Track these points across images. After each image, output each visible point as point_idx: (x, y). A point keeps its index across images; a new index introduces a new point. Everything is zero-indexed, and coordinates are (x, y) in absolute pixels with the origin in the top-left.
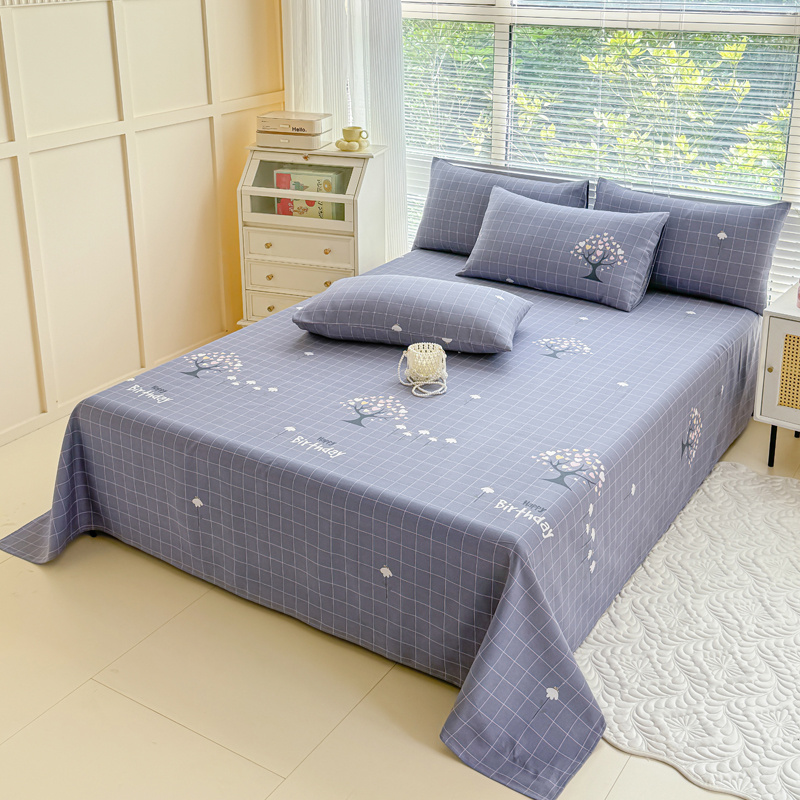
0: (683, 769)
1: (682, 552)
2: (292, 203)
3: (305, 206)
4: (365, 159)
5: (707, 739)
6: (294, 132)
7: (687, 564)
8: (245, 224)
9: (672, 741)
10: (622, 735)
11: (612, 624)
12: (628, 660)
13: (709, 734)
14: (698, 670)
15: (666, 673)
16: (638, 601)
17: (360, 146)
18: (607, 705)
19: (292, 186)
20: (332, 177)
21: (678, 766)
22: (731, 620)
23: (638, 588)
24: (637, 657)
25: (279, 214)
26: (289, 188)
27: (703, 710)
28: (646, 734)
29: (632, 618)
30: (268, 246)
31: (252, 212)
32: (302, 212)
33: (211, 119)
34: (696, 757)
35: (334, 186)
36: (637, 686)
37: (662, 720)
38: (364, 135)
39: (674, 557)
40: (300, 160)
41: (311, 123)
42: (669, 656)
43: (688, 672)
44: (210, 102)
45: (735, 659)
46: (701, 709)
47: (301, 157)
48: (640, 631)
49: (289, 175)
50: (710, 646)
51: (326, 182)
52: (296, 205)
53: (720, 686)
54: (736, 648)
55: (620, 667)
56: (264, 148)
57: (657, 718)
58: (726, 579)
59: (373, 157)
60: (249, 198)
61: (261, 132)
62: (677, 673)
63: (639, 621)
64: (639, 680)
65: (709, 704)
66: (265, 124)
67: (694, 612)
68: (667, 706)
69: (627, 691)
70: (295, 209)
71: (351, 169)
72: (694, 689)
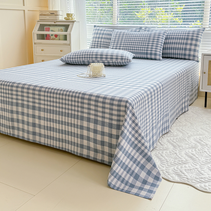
0: (195, 186)
1: (181, 127)
2: (50, 37)
3: (54, 37)
4: (73, 22)
7: (184, 129)
8: (35, 44)
9: (189, 177)
10: (169, 176)
11: (161, 145)
12: (168, 155)
13: (203, 175)
14: (195, 157)
15: (183, 158)
16: (169, 139)
17: (72, 18)
18: (162, 167)
20: (63, 28)
21: (193, 185)
22: (202, 143)
23: (169, 136)
24: (171, 154)
25: (46, 40)
26: (49, 31)
28: (179, 175)
29: (167, 143)
30: (42, 50)
31: (37, 39)
32: (53, 39)
33: (24, 11)
34: (199, 182)
35: (63, 30)
36: (173, 162)
37: (184, 171)
38: (73, 15)
39: (179, 128)
40: (53, 23)
41: (56, 11)
42: (183, 153)
43: (191, 157)
44: (24, 5)
45: (207, 153)
46: (198, 167)
48: (171, 147)
49: (49, 28)
50: (197, 150)
51: (61, 29)
52: (52, 37)
53: (204, 161)
54: (206, 150)
55: (166, 156)
56: (41, 20)
57: (182, 170)
58: (198, 133)
59: (76, 21)
60: (36, 35)
61: (41, 15)
62: (187, 157)
63: (170, 144)
64: (173, 160)
65: (201, 166)
66: (42, 12)
67: (189, 142)
68: (185, 167)
69: (169, 163)
70: (51, 39)
71: (69, 25)
72: (194, 162)
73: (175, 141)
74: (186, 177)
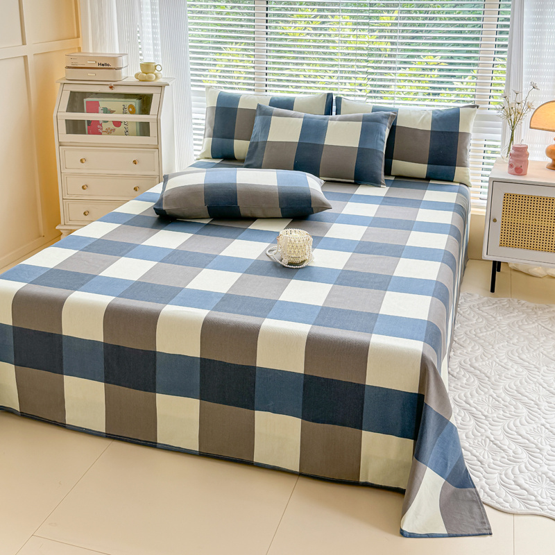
1: (468, 358)
2: (101, 125)
3: (112, 126)
4: (161, 87)
6: (100, 67)
8: (61, 144)
10: (501, 500)
14: (527, 441)
15: (506, 447)
16: (457, 398)
17: (157, 77)
18: (478, 480)
19: (100, 110)
20: (135, 103)
24: (479, 439)
25: (89, 134)
26: (98, 112)
27: (547, 470)
28: (518, 496)
30: (83, 161)
31: (67, 133)
32: (109, 132)
33: (25, 57)
35: (137, 109)
36: (492, 461)
37: (522, 482)
38: (158, 68)
39: (464, 362)
40: (107, 90)
41: (115, 59)
42: (499, 432)
43: (520, 444)
44: (24, 43)
45: (547, 428)
46: (545, 468)
47: (108, 87)
48: (470, 419)
49: (98, 102)
50: (524, 422)
51: (131, 106)
52: (105, 126)
53: (549, 450)
54: (543, 421)
55: (471, 448)
56: (72, 81)
57: (519, 482)
58: (508, 372)
59: (168, 85)
60: (64, 121)
61: (69, 67)
62: (513, 446)
63: (465, 411)
64: (490, 456)
65: (549, 465)
66: (73, 61)
67: (500, 399)
68: (521, 472)
69: (487, 466)
70: (104, 130)
71: (152, 95)
72: (531, 455)
73: (471, 402)
74: (534, 498)
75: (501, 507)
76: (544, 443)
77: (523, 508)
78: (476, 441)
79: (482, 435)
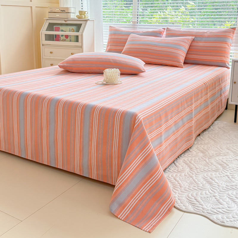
0: (211, 218)
1: (203, 145)
2: (60, 38)
3: (64, 38)
4: (86, 21)
5: (221, 206)
6: (61, 12)
7: (205, 148)
8: (43, 45)
9: (205, 207)
10: (182, 204)
11: (175, 166)
12: (183, 178)
13: (221, 204)
14: (214, 182)
15: (200, 183)
16: (186, 159)
17: (85, 16)
18: (174, 193)
20: (74, 28)
21: (208, 216)
22: (225, 165)
23: (186, 156)
24: (187, 177)
25: (55, 41)
26: (59, 31)
27: (217, 195)
28: (193, 204)
29: (184, 164)
30: (51, 53)
31: (46, 40)
33: (31, 7)
34: (216, 213)
35: (75, 30)
36: (187, 187)
37: (199, 199)
38: (86, 13)
39: (200, 147)
41: (67, 8)
43: (209, 182)
44: (31, 1)
45: (229, 178)
46: (216, 195)
47: (64, 21)
48: (187, 168)
49: (59, 27)
50: (218, 174)
52: (62, 38)
53: (224, 187)
54: (228, 174)
55: (180, 180)
56: (50, 18)
57: (197, 198)
58: (222, 153)
59: (89, 20)
60: (44, 35)
61: (50, 12)
62: (205, 182)
63: (187, 165)
64: (188, 185)
65: (219, 193)
66: (51, 9)
67: (210, 163)
68: (201, 194)
69: (183, 189)
70: (61, 40)
71: (81, 24)
72: (212, 188)
73: (193, 162)
74: (201, 206)
75: (179, 208)
76: (223, 184)
77: (192, 209)
78: (184, 178)
79: (189, 176)
